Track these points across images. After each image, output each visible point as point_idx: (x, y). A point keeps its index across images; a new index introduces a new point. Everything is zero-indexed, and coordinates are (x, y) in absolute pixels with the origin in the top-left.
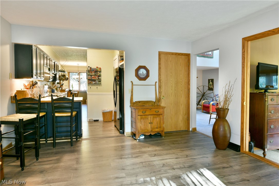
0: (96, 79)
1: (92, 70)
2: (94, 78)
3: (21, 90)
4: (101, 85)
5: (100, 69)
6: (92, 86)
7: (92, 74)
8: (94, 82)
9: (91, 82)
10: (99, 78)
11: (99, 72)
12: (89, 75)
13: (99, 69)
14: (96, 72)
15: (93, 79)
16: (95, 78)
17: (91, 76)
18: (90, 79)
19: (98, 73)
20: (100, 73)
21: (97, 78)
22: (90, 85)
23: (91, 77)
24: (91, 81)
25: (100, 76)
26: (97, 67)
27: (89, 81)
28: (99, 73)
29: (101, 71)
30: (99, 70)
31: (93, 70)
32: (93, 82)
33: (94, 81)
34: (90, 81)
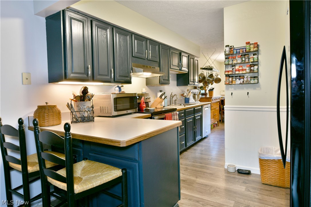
0: (244, 72)
1: (235, 51)
2: (239, 70)
3: (45, 104)
4: (259, 87)
5: (254, 47)
6: (235, 89)
7: (235, 62)
8: (239, 79)
9: (232, 82)
10: (252, 68)
11: (254, 55)
12: (229, 64)
13: (252, 46)
14: (245, 55)
15: (237, 72)
16: (242, 70)
17: (233, 65)
18: (230, 73)
19: (251, 56)
20: (255, 57)
21: (248, 71)
22: (230, 89)
23: (233, 69)
24: (232, 79)
25: (255, 63)
26: (248, 43)
27: (228, 78)
28: (252, 58)
29: (257, 51)
30: (252, 50)
31: (238, 51)
32: (238, 82)
33: (240, 77)
34: (230, 79)
